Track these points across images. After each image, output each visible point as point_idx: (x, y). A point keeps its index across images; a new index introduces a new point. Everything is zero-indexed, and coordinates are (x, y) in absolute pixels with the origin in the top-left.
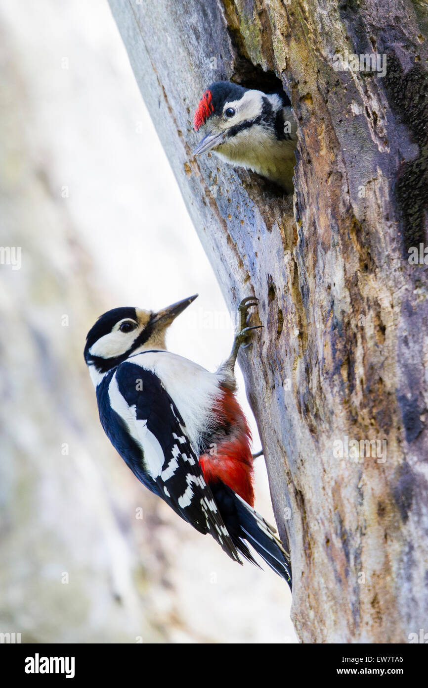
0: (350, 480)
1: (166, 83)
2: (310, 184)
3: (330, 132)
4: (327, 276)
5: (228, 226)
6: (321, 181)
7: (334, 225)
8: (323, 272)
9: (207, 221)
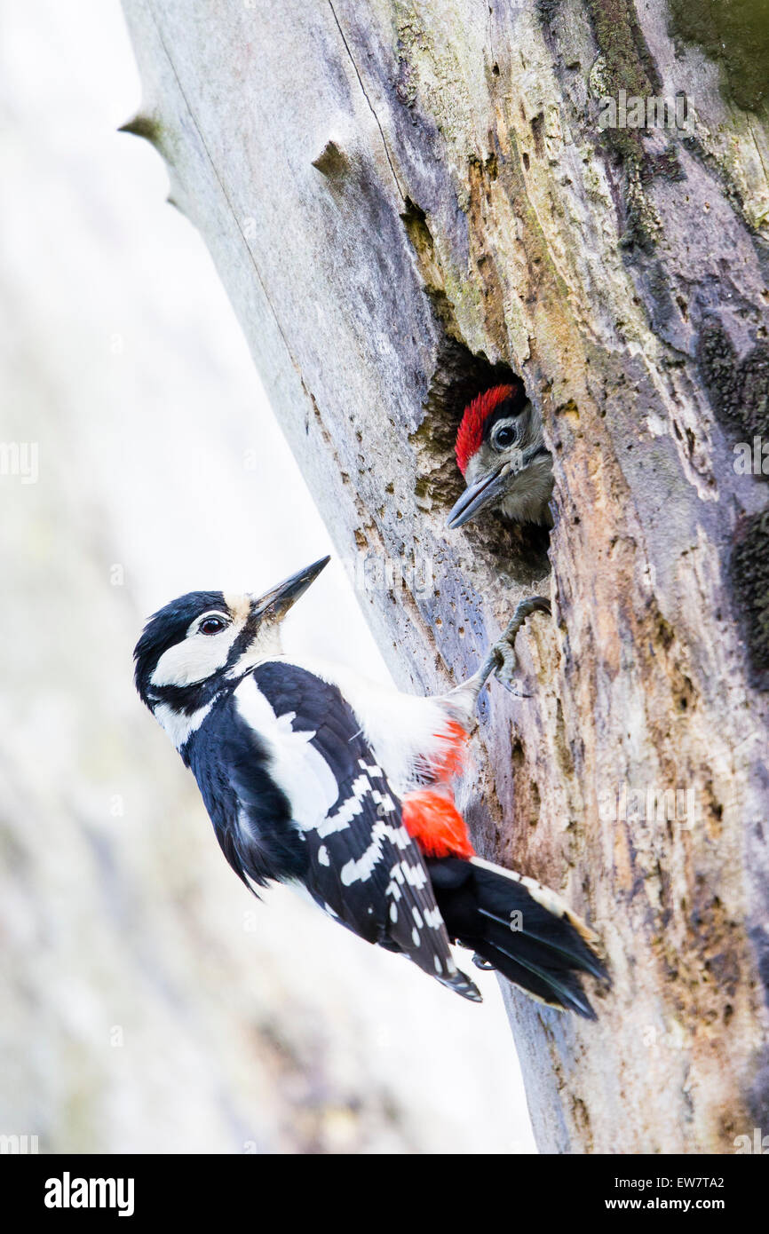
0: (669, 1078)
1: (317, 389)
2: (579, 559)
3: (613, 467)
4: (615, 722)
5: (437, 638)
6: (599, 554)
7: (624, 631)
8: (609, 715)
9: (397, 629)
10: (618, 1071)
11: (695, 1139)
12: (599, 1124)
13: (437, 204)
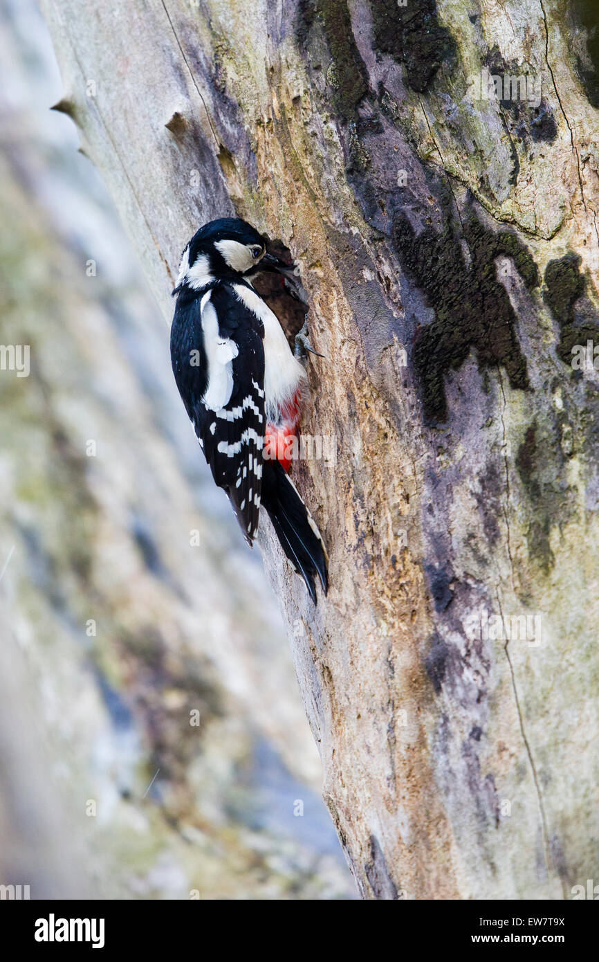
0: (379, 653)
1: (169, 257)
8: (342, 443)
10: (349, 649)
11: (395, 689)
12: (338, 680)
13: (238, 148)
